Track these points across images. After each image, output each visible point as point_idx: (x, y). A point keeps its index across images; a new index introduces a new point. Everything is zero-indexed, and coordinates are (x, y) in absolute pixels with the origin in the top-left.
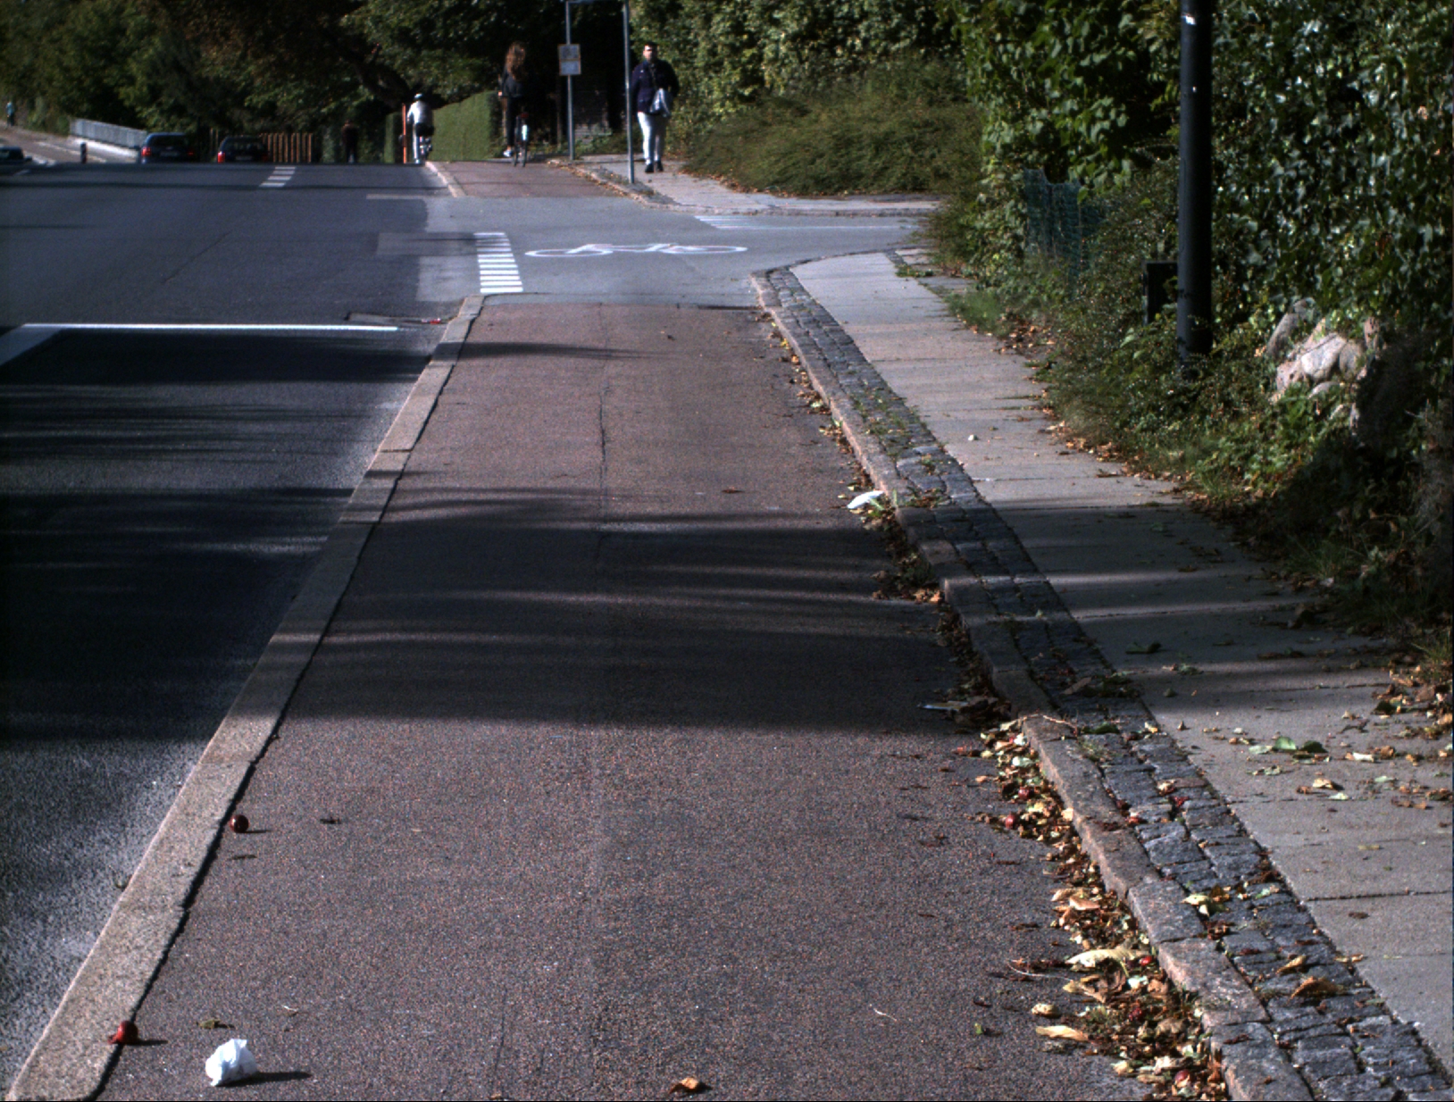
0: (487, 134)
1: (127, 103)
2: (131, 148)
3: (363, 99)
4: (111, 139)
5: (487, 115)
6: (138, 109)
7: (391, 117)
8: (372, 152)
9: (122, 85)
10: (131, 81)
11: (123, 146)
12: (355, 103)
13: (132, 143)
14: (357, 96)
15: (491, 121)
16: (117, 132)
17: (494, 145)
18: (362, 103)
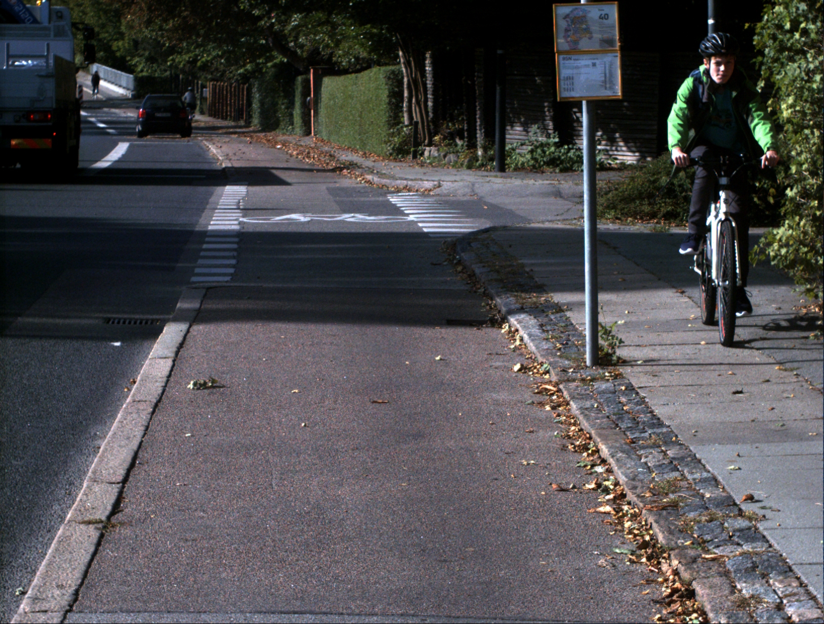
0: (384, 119)
1: (118, 54)
2: (124, 88)
3: (277, 61)
4: (113, 80)
5: (384, 95)
6: (128, 58)
7: (300, 78)
8: (287, 108)
9: (117, 40)
10: (121, 36)
11: (120, 86)
12: (269, 64)
13: (124, 84)
14: (271, 58)
15: (389, 103)
16: (116, 74)
17: (393, 135)
18: (276, 63)
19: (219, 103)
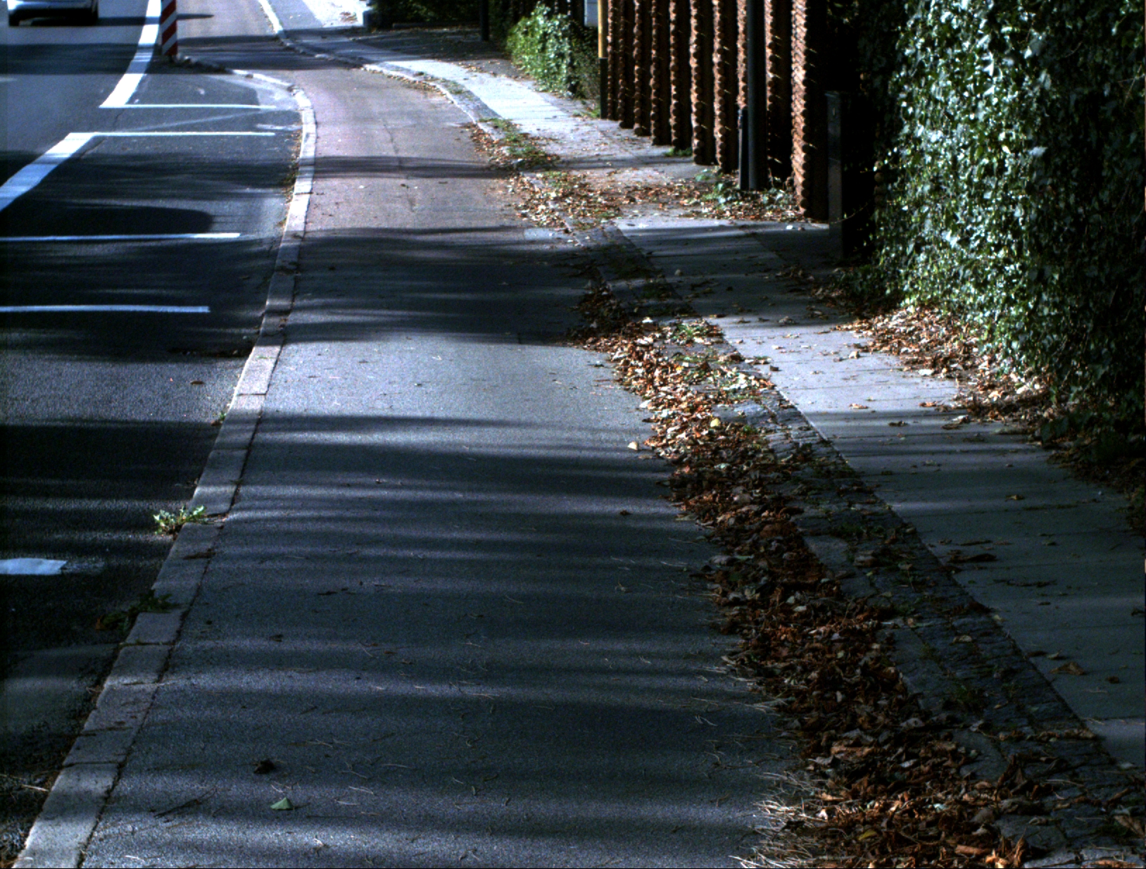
19: (644, 59)
